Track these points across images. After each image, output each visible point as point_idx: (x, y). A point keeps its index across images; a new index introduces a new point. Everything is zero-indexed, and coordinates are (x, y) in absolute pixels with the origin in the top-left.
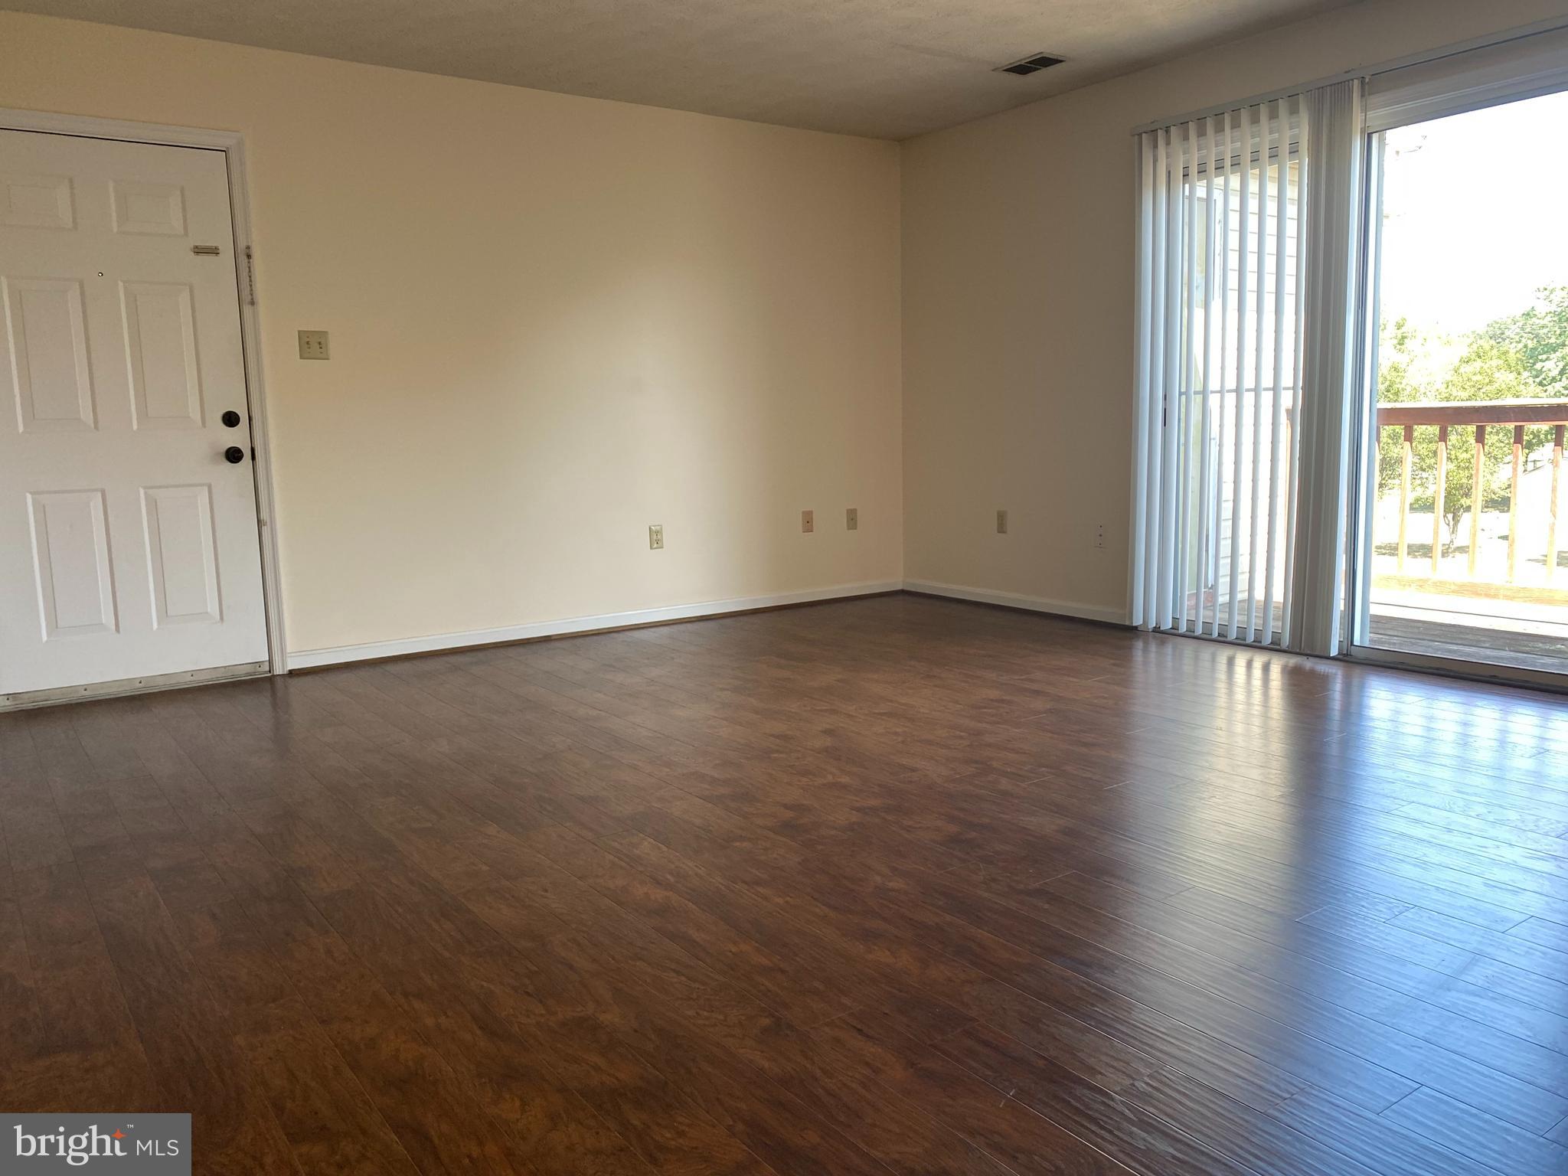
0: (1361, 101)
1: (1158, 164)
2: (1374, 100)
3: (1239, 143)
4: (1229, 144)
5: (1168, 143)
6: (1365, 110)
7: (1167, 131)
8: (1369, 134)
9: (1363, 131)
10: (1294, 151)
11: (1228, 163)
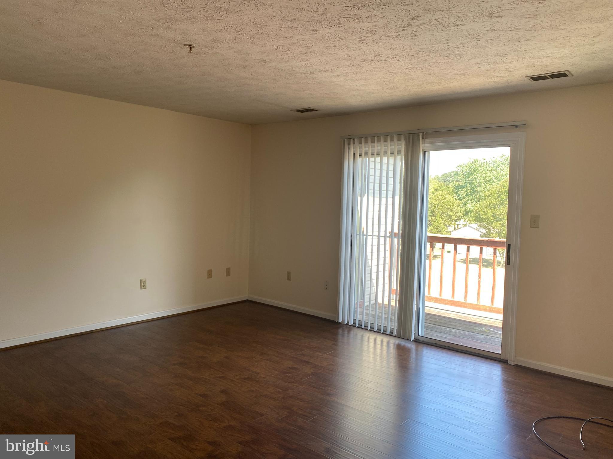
0: (423, 140)
1: (351, 150)
2: (427, 140)
3: (380, 148)
4: (376, 147)
5: (354, 143)
6: (424, 143)
7: (354, 139)
8: (425, 152)
9: (423, 151)
10: (399, 153)
11: (376, 154)
